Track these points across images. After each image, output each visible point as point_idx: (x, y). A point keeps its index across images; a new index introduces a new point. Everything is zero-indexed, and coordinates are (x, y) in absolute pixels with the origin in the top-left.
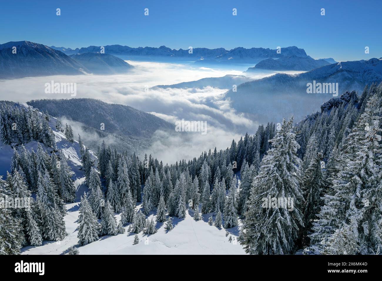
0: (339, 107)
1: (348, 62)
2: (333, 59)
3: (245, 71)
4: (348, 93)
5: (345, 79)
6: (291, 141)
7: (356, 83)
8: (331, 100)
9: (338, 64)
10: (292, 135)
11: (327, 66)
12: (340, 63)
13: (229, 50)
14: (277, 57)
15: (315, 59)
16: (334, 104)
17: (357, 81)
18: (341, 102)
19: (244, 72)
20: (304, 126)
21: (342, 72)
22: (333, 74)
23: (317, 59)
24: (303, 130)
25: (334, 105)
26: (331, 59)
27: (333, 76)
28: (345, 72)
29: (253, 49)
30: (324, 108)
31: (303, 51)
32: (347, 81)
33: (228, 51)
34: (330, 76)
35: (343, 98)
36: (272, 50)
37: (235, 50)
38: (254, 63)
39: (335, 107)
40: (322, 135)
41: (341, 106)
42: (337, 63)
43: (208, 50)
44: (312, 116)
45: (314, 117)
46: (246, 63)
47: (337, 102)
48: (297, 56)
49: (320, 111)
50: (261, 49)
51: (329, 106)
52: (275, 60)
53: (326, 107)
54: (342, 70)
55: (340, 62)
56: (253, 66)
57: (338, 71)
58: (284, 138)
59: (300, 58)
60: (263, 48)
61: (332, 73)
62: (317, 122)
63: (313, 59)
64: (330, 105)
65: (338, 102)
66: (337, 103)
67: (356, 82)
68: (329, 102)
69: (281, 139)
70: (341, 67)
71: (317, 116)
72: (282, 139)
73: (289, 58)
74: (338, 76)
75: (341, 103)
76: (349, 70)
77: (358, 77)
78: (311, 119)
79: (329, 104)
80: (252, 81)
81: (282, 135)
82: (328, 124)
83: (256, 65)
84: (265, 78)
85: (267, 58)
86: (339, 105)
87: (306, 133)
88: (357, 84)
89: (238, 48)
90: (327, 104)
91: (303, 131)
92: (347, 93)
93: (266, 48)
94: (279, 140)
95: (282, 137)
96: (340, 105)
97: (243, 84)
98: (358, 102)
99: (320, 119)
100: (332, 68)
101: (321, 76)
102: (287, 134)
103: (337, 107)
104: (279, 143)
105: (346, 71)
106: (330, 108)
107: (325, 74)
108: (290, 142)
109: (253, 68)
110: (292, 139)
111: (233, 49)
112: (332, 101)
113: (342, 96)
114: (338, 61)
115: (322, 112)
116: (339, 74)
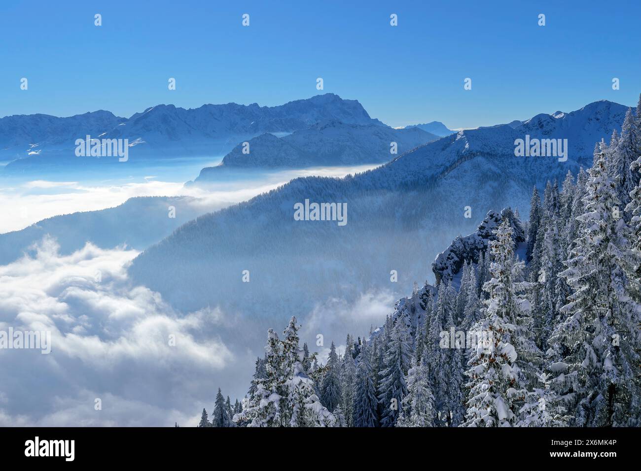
0: (481, 260)
1: (482, 129)
2: (441, 123)
3: (193, 180)
4: (494, 219)
5: (485, 177)
6: (304, 403)
7: (514, 186)
8: (454, 243)
9: (459, 137)
10: (303, 385)
11: (429, 144)
12: (462, 133)
13: (128, 117)
14: (287, 130)
15: (396, 128)
16: (465, 255)
17: (515, 181)
18: (482, 246)
19: (189, 184)
20: (393, 336)
21: (471, 158)
22: (451, 166)
23: (400, 128)
24: (392, 350)
25: (467, 257)
26: (438, 125)
27: (452, 173)
28: (480, 159)
29: (207, 109)
30: (443, 269)
31: (355, 108)
32: (491, 182)
33: (124, 120)
34: (443, 173)
35: (486, 234)
36: (266, 107)
37: (148, 114)
38: (215, 153)
39: (469, 264)
40: (447, 355)
41: (484, 258)
42: (455, 135)
43: (51, 119)
44: (413, 298)
45: (421, 301)
46: (191, 153)
47: (473, 247)
48: (344, 121)
49: (432, 280)
50: (232, 106)
51: (454, 263)
52: (281, 139)
53: (447, 268)
54: (471, 154)
55: (461, 130)
56: (218, 162)
57: (462, 158)
58: (282, 401)
59: (354, 127)
60: (240, 103)
61: (448, 164)
62: (430, 317)
63: (389, 128)
64: (456, 259)
65: (476, 248)
66: (472, 249)
67: (512, 183)
68: (452, 251)
69: (272, 403)
70: (467, 146)
71: (427, 296)
72: (276, 405)
73: (322, 129)
74: (465, 171)
75: (482, 249)
76: (489, 151)
77: (515, 170)
78: (413, 310)
79: (453, 254)
80: (220, 210)
81: (274, 389)
82: (459, 319)
83: (224, 157)
84: (259, 196)
85: (256, 135)
86: (478, 256)
87: (404, 357)
88: (517, 187)
89: (157, 108)
90: (448, 258)
91: (395, 352)
92: (492, 216)
93: (247, 105)
94: (266, 407)
95: (275, 397)
96: (481, 255)
97: (191, 223)
98: (524, 240)
99: (436, 307)
100: (443, 150)
101: (421, 176)
102: (288, 382)
103: (476, 262)
104: (268, 418)
105: (483, 154)
106: (457, 268)
107: (430, 167)
108: (302, 409)
109: (218, 167)
110: (306, 396)
111: (141, 111)
112: (457, 245)
113: (482, 228)
114: (456, 130)
115: (438, 283)
116: (467, 165)
